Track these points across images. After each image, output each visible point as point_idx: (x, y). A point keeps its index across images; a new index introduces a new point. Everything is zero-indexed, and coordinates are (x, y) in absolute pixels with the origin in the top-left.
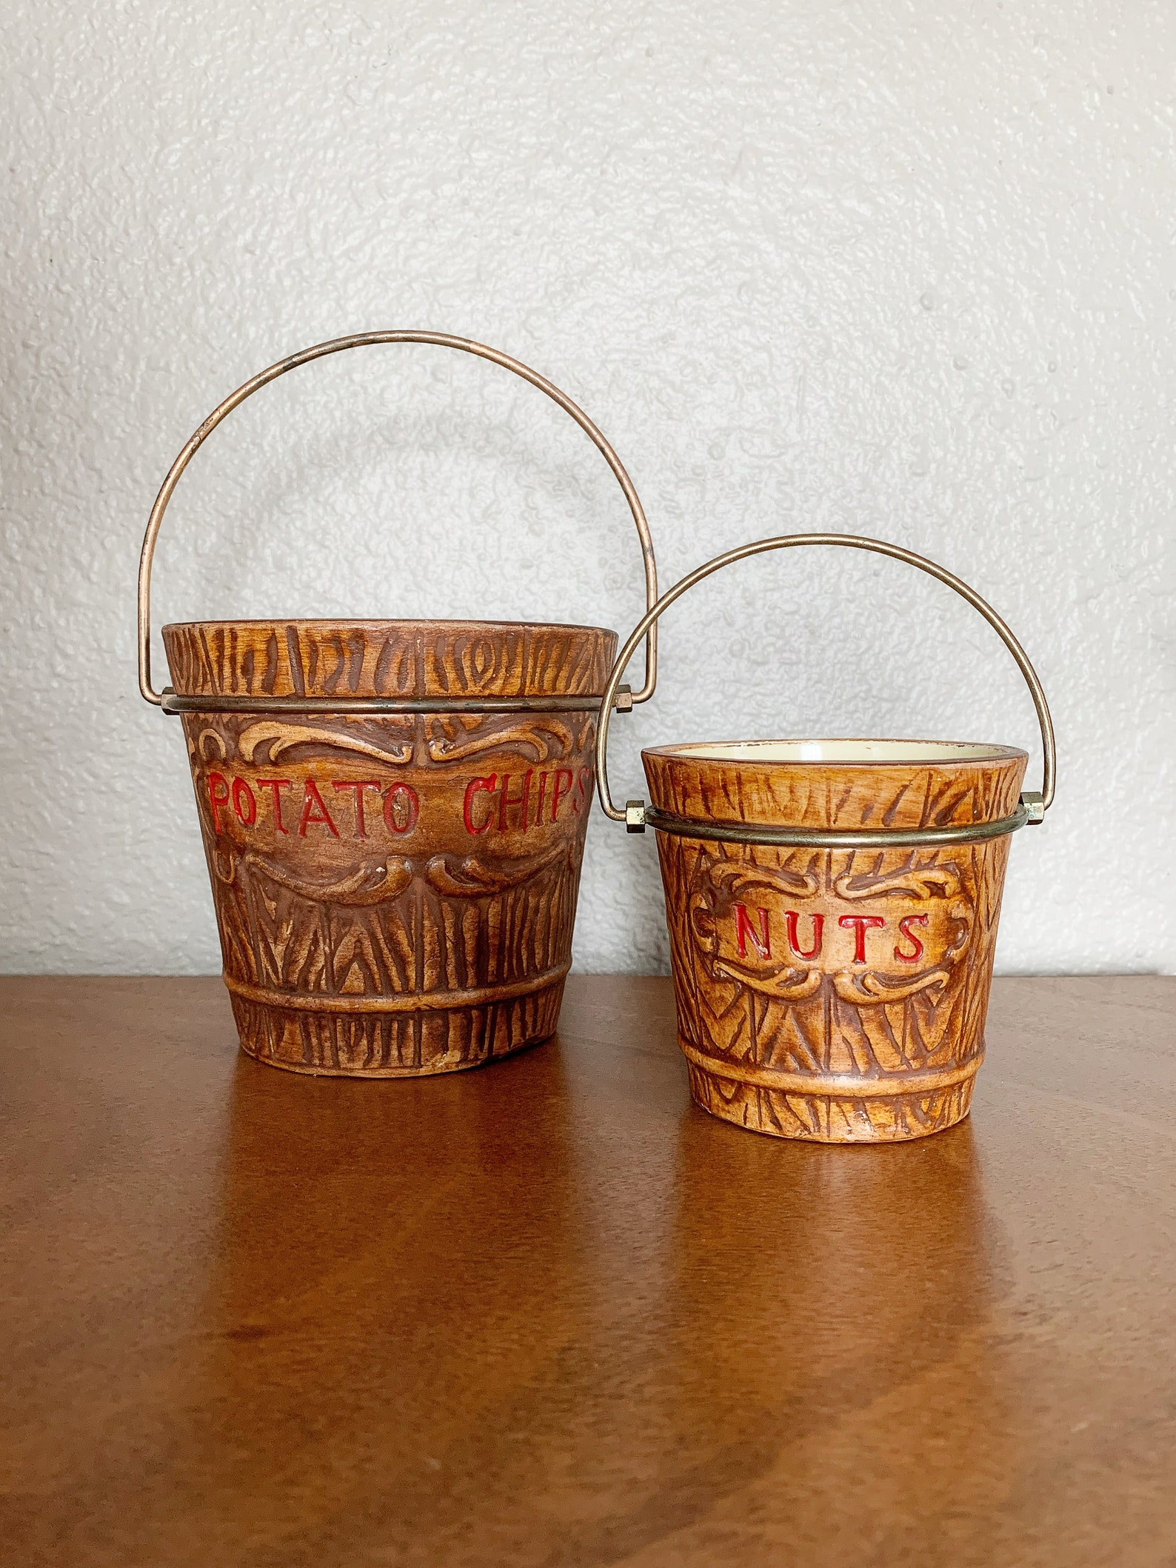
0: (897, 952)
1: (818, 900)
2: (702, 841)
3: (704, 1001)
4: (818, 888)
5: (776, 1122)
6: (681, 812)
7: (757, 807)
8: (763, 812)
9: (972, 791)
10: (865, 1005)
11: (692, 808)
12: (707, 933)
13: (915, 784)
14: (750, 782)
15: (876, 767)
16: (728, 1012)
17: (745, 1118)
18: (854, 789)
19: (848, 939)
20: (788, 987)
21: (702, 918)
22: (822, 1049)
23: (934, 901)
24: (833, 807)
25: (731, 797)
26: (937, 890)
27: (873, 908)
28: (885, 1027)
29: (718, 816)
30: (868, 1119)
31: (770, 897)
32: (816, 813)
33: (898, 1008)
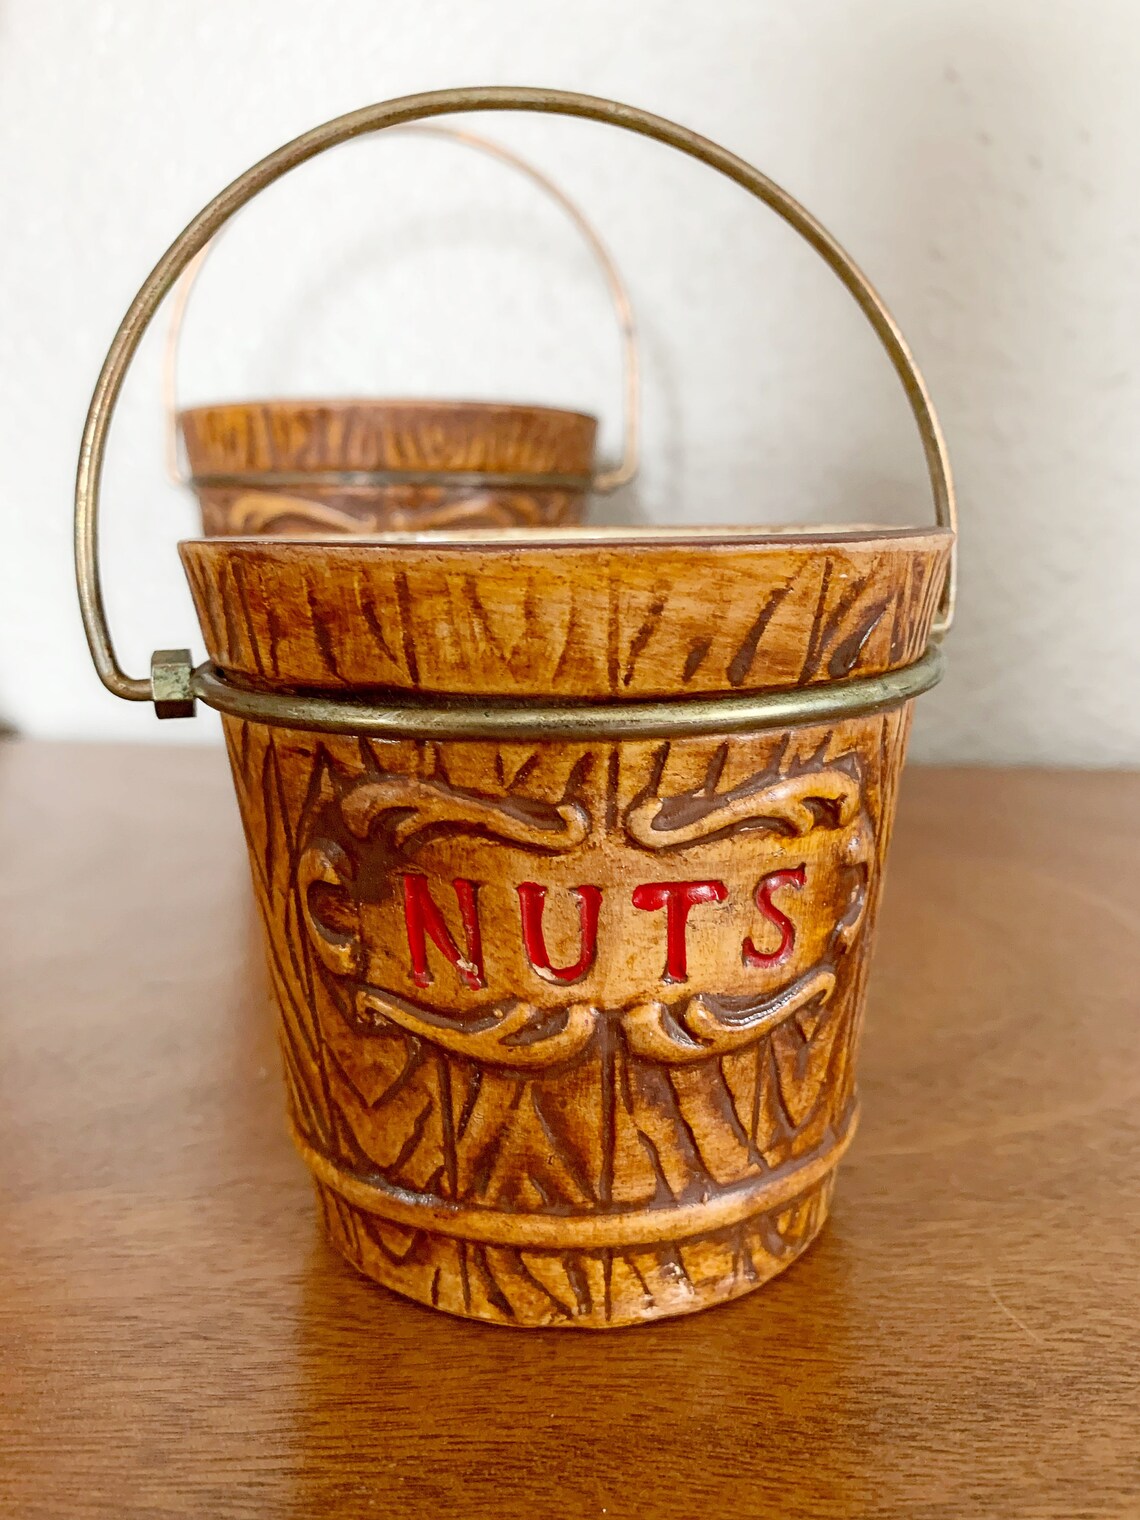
0: (748, 948)
1: (589, 856)
2: (321, 736)
3: (339, 1071)
4: (590, 830)
5: (499, 1300)
6: (269, 672)
7: (449, 653)
8: (463, 665)
9: (894, 601)
10: (687, 1064)
11: (293, 661)
12: (339, 932)
13: (798, 587)
14: (430, 594)
15: (721, 549)
16: (392, 1093)
17: (435, 1293)
18: (670, 604)
19: (651, 933)
20: (525, 1045)
21: (328, 904)
22: (597, 1162)
23: (820, 835)
24: (625, 646)
25: (387, 633)
26: (828, 812)
27: (702, 865)
28: (723, 1099)
29: (355, 676)
30: (686, 1274)
31: (483, 856)
32: (586, 663)
33: (747, 1060)
